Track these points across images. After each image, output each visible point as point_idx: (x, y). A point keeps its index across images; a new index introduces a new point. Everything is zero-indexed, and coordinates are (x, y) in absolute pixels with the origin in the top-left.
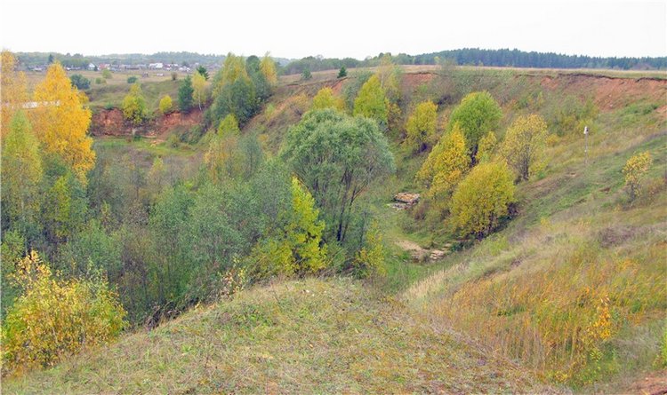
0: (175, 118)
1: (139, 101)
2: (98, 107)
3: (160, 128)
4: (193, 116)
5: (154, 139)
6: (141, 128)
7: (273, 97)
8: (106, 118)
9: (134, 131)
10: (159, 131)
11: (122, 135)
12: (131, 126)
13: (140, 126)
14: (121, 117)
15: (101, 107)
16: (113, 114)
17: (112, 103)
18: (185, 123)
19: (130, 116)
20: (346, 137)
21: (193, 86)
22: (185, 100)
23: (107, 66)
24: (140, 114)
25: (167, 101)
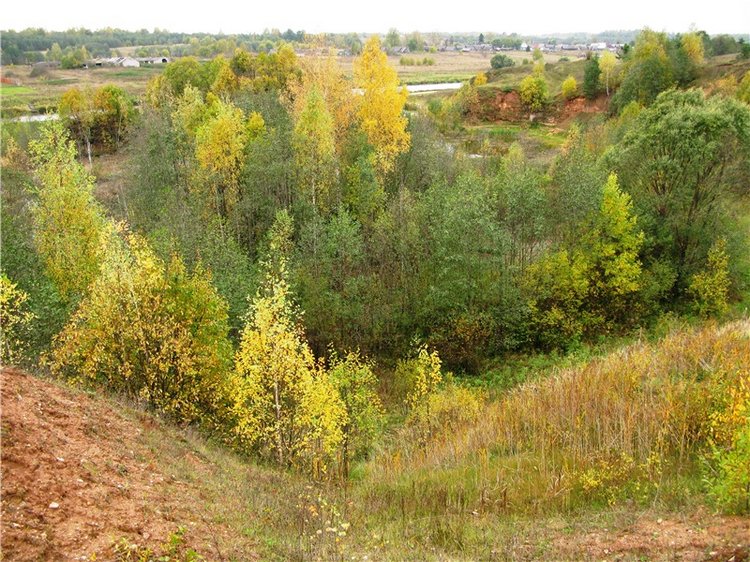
0: (579, 104)
1: (540, 83)
2: (494, 88)
3: (560, 114)
4: (599, 102)
5: (554, 127)
6: (540, 115)
7: (697, 81)
8: (502, 101)
9: (532, 117)
10: (560, 118)
11: (518, 121)
12: (528, 111)
13: (539, 111)
14: (518, 101)
15: (499, 89)
16: (510, 97)
17: (511, 85)
18: (588, 110)
19: (528, 100)
20: (702, 127)
21: (600, 67)
22: (591, 82)
23: (542, 47)
24: (539, 98)
25: (571, 83)
